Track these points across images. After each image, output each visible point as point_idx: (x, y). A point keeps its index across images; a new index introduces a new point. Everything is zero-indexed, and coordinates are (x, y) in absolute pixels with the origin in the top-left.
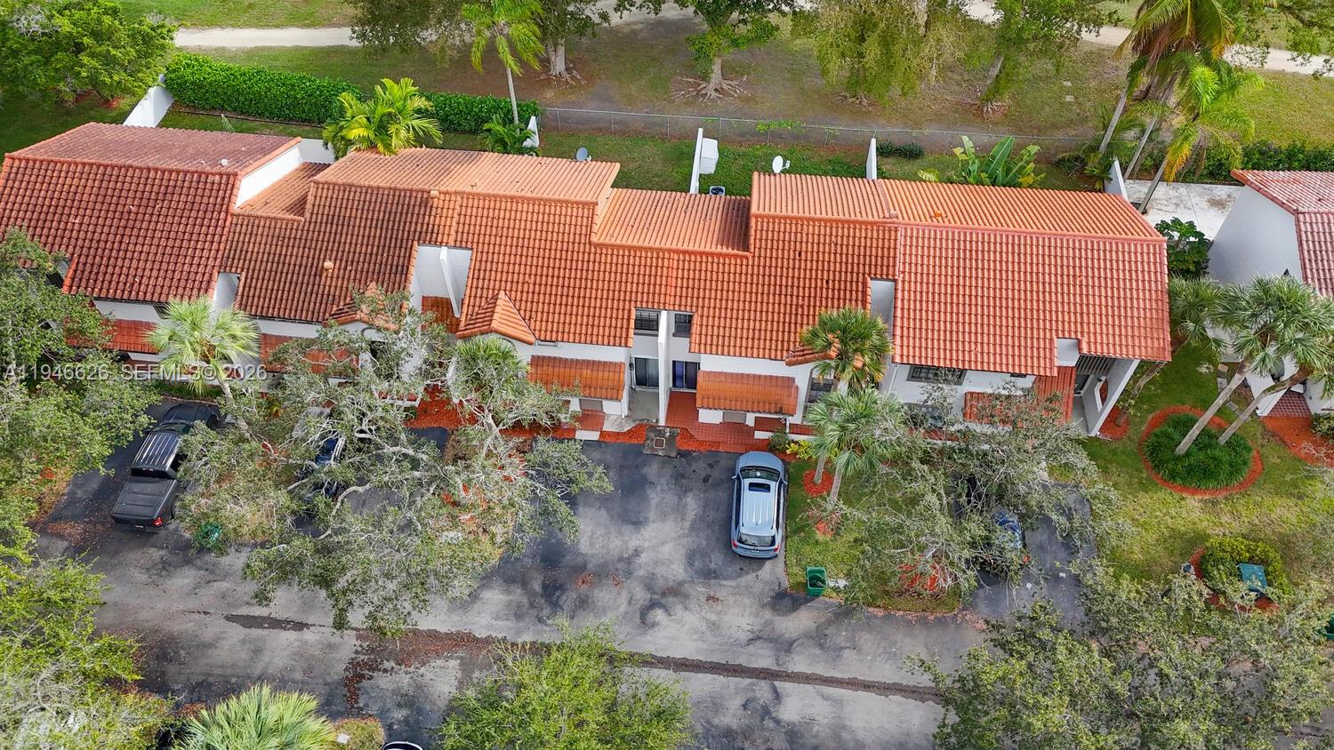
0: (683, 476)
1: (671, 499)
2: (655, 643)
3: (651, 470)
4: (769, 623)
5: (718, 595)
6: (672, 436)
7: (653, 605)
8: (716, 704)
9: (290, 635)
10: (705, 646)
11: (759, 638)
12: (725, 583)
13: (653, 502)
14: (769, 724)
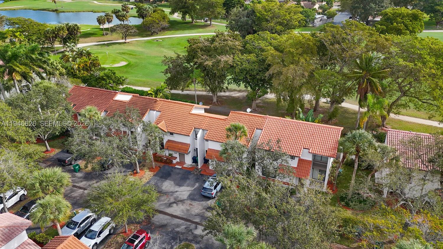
0: (198, 179)
1: (192, 183)
2: (169, 210)
3: (191, 177)
4: (204, 212)
5: (193, 204)
6: (201, 171)
7: (174, 203)
8: (178, 226)
9: (82, 190)
10: (183, 214)
11: (199, 215)
12: (196, 202)
13: (187, 183)
14: (190, 233)
